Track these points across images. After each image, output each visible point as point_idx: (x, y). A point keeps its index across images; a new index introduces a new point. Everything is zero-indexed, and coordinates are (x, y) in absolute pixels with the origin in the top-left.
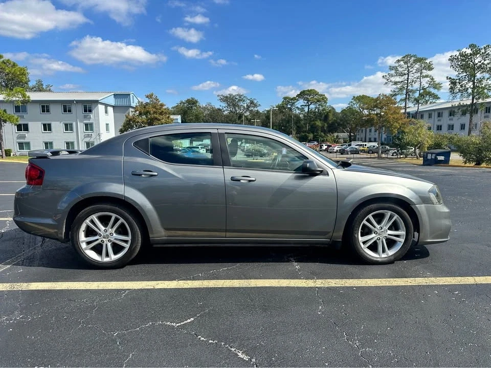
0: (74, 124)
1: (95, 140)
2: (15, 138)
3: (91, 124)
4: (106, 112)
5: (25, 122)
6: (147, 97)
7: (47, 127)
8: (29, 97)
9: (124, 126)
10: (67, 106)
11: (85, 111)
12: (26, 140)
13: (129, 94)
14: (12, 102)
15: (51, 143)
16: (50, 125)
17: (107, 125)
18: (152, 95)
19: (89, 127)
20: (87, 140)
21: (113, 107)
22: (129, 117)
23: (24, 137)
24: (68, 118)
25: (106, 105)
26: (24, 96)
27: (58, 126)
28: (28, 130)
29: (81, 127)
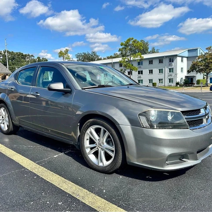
0: (164, 69)
1: (174, 78)
2: (137, 78)
3: (173, 69)
4: (182, 61)
5: (142, 70)
6: (207, 49)
7: (151, 72)
8: (143, 57)
9: (191, 68)
10: (161, 60)
11: (170, 61)
12: (141, 79)
13: (197, 49)
14: (135, 60)
15: (152, 80)
16: (152, 71)
17: (182, 68)
18: (211, 48)
19: (171, 70)
20: (170, 77)
21: (187, 57)
22: (194, 63)
23: (140, 77)
24: (161, 66)
25: (182, 57)
26: (141, 57)
27: (156, 71)
28: (142, 74)
29: (167, 70)
